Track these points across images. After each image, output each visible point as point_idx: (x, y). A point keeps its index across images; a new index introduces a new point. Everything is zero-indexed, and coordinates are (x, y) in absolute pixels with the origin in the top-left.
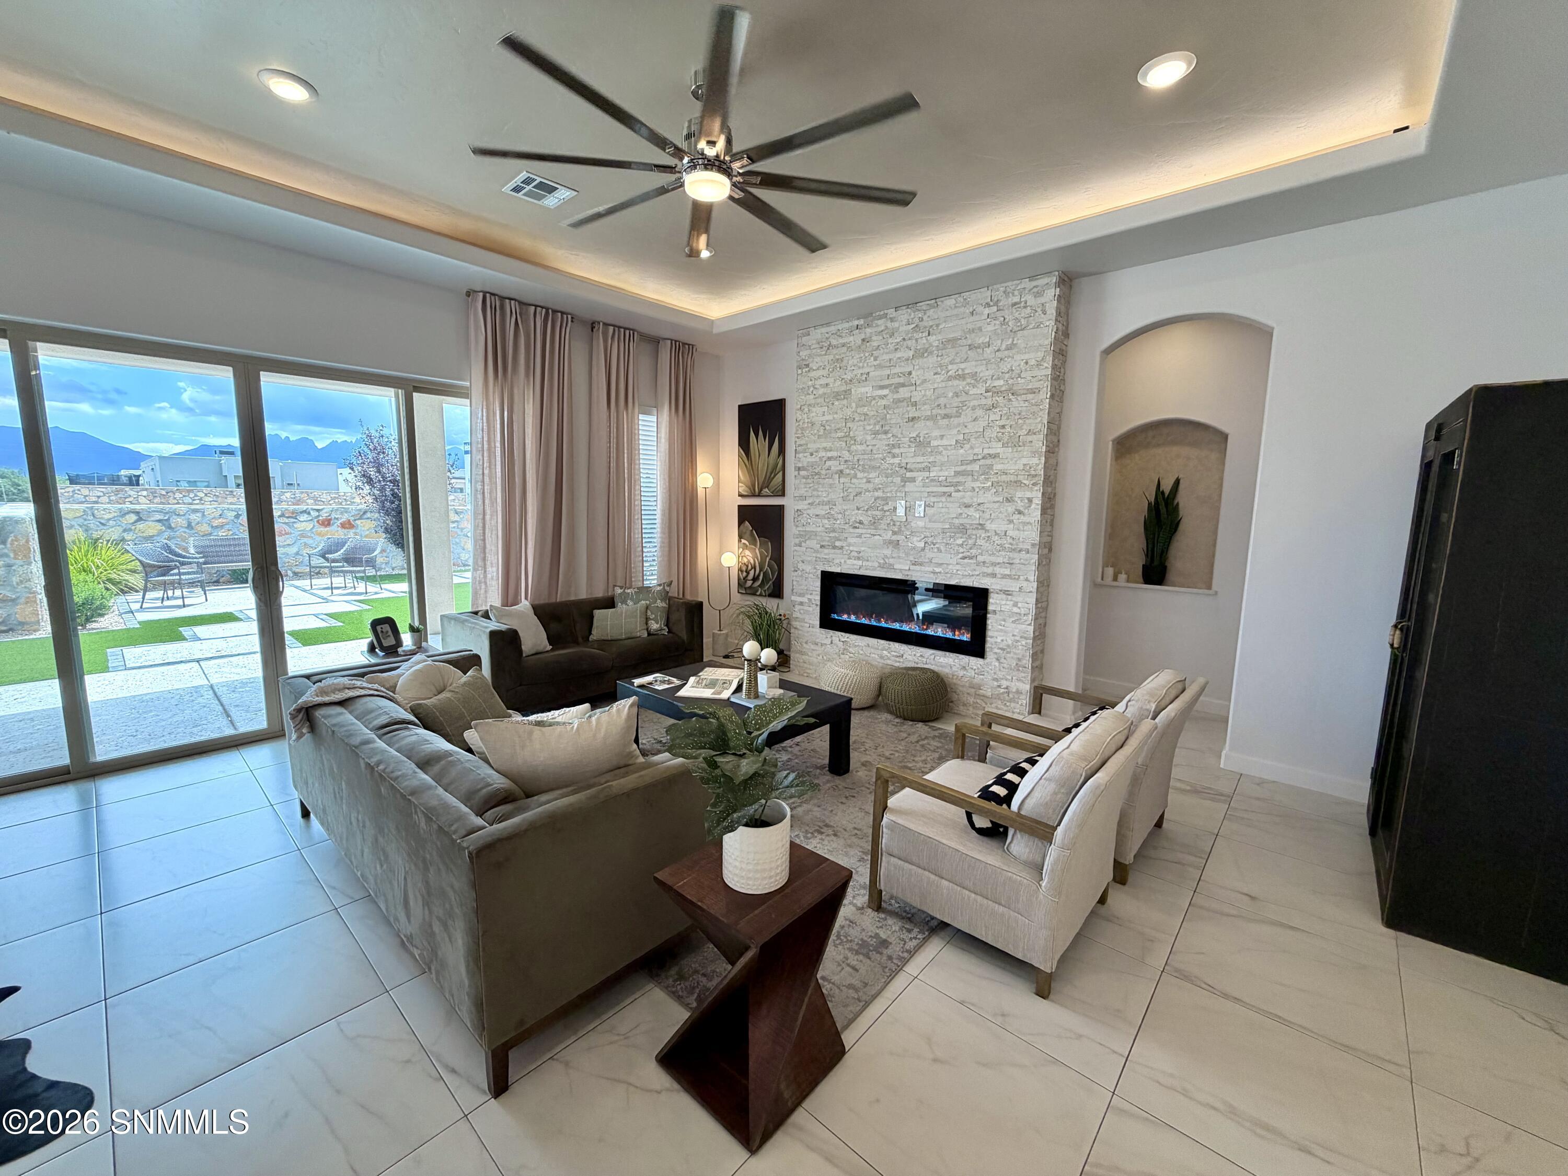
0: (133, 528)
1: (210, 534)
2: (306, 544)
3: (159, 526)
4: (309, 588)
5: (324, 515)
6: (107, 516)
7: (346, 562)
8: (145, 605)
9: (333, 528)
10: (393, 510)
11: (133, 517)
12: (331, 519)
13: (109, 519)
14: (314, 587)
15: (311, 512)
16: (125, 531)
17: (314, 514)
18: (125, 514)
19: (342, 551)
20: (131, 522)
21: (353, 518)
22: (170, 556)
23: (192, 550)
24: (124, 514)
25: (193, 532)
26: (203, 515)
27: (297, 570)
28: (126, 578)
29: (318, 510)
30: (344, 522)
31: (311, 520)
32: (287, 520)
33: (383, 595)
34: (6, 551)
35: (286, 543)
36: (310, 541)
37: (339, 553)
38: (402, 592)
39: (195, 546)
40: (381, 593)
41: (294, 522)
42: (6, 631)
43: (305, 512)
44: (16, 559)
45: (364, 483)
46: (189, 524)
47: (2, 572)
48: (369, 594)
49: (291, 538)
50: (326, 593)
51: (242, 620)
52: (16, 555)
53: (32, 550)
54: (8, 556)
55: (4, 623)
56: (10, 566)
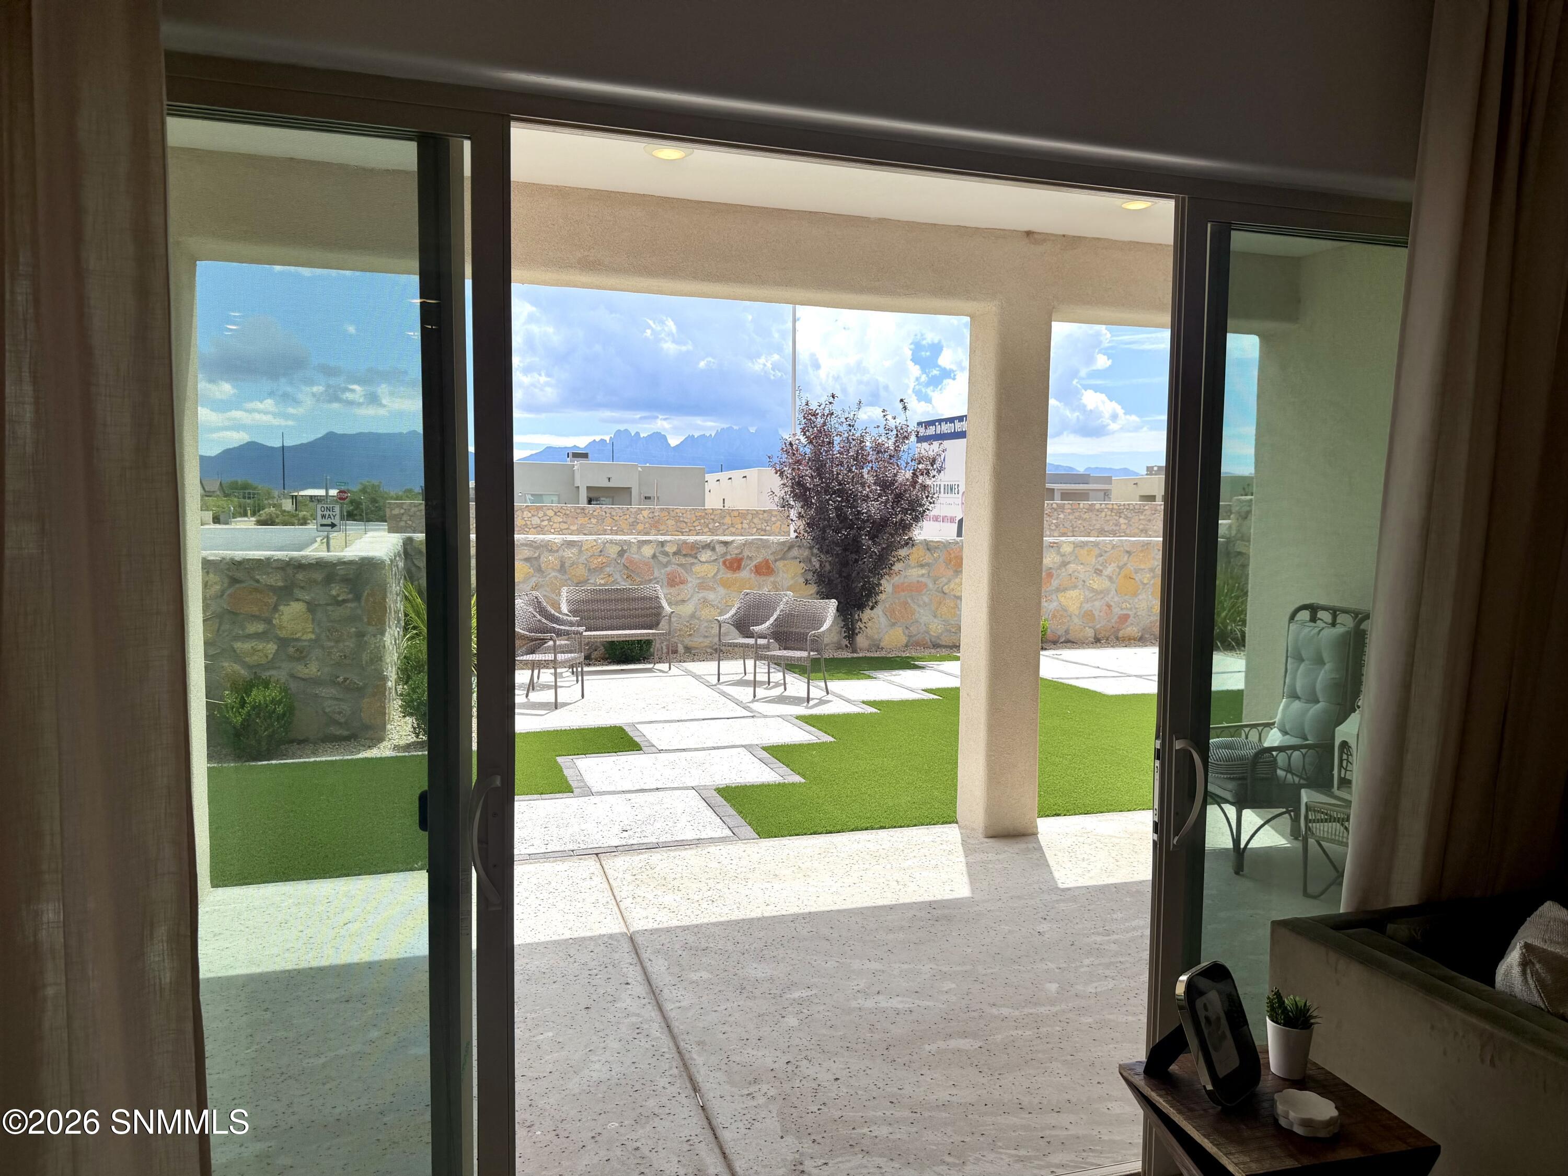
1: (586, 582)
2: (706, 600)
4: (714, 680)
5: (733, 551)
7: (776, 640)
9: (745, 574)
10: (837, 544)
12: (742, 559)
14: (722, 679)
15: (717, 547)
17: (720, 549)
19: (772, 620)
21: (771, 558)
22: (544, 620)
23: (565, 608)
25: (566, 577)
26: (581, 552)
27: (690, 644)
29: (726, 543)
30: (760, 563)
31: (715, 560)
32: (683, 560)
33: (835, 707)
34: (359, 612)
35: (679, 598)
36: (711, 596)
37: (768, 624)
38: (864, 702)
39: (568, 601)
40: (829, 701)
41: (693, 564)
42: (347, 739)
43: (709, 546)
44: (369, 624)
45: (796, 497)
46: (562, 565)
47: (351, 644)
48: (811, 703)
49: (688, 589)
50: (745, 693)
51: (641, 749)
52: (370, 618)
53: (388, 611)
54: (360, 620)
55: (345, 724)
56: (362, 635)
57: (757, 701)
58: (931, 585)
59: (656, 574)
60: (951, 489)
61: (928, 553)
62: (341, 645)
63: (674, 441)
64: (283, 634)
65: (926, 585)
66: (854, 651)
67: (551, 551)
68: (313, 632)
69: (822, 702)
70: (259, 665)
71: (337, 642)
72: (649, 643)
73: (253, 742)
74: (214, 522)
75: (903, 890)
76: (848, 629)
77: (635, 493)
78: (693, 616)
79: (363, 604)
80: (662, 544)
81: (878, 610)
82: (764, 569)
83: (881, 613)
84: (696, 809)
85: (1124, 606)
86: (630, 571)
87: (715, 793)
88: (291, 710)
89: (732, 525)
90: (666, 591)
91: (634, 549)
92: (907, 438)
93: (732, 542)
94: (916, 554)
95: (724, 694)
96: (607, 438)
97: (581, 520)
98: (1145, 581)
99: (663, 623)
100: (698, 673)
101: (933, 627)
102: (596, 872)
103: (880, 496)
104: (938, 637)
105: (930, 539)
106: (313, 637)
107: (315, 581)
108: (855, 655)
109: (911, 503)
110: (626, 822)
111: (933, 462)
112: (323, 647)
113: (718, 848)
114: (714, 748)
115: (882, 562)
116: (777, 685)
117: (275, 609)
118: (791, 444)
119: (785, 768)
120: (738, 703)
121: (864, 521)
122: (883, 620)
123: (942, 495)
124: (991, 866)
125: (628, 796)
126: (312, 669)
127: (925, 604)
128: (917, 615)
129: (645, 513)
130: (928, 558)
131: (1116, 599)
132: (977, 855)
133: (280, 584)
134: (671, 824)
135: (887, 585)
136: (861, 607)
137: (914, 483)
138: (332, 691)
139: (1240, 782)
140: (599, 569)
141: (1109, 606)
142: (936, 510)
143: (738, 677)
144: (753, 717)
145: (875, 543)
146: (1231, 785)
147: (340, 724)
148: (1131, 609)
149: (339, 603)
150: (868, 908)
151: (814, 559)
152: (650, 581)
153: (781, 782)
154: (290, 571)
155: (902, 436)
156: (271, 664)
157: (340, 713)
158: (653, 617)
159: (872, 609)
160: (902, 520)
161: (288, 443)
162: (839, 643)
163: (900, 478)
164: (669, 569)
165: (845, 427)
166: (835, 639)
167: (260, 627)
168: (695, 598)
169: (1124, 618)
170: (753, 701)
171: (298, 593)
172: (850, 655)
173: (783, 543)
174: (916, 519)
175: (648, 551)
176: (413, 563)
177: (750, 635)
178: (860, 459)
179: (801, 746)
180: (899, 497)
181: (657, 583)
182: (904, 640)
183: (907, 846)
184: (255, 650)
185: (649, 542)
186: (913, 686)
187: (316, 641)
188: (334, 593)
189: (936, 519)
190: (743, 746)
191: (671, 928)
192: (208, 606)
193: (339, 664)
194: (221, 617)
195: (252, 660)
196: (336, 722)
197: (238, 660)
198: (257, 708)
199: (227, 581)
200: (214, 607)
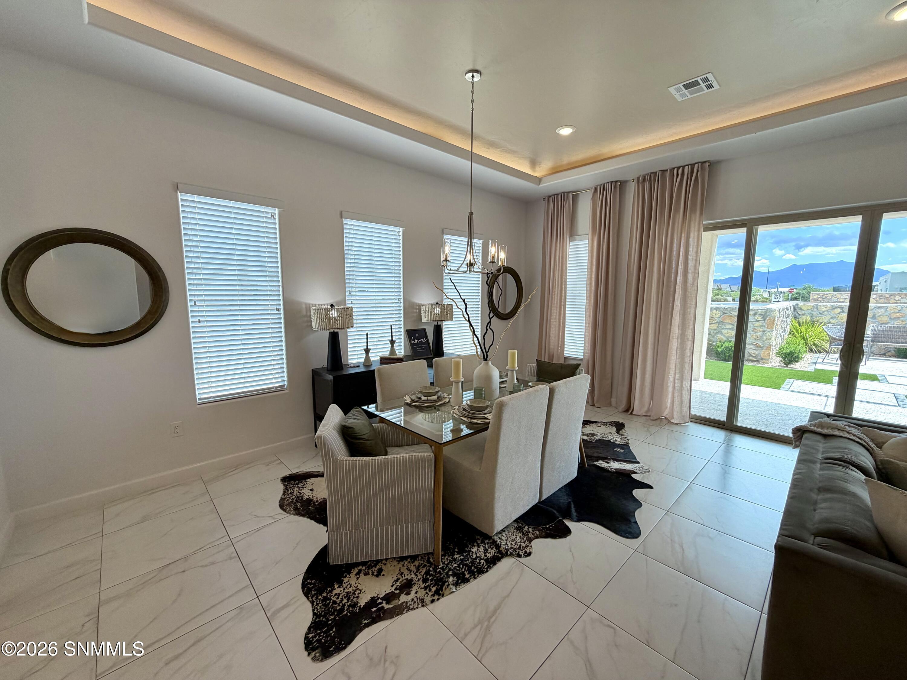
0: (837, 316)
6: (823, 310)
8: (825, 361)
11: (839, 310)
13: (824, 311)
16: (832, 318)
18: (835, 308)
20: (837, 313)
24: (833, 308)
28: (824, 345)
34: (764, 324)
42: (755, 361)
46: (874, 316)
47: (760, 333)
51: (879, 381)
52: (768, 326)
53: (775, 325)
54: (765, 327)
55: (755, 357)
56: (764, 331)
62: (757, 334)
70: (729, 337)
71: (755, 332)
73: (723, 356)
74: (733, 301)
79: (766, 322)
138: (752, 347)
140: (897, 318)
147: (753, 357)
149: (758, 321)
157: (754, 353)
161: (771, 270)
167: (730, 326)
176: (797, 313)
184: (728, 333)
188: (756, 318)
192: (716, 320)
193: (755, 339)
194: (719, 323)
195: (727, 335)
196: (752, 356)
197: (722, 334)
198: (726, 347)
199: (722, 313)
200: (717, 320)
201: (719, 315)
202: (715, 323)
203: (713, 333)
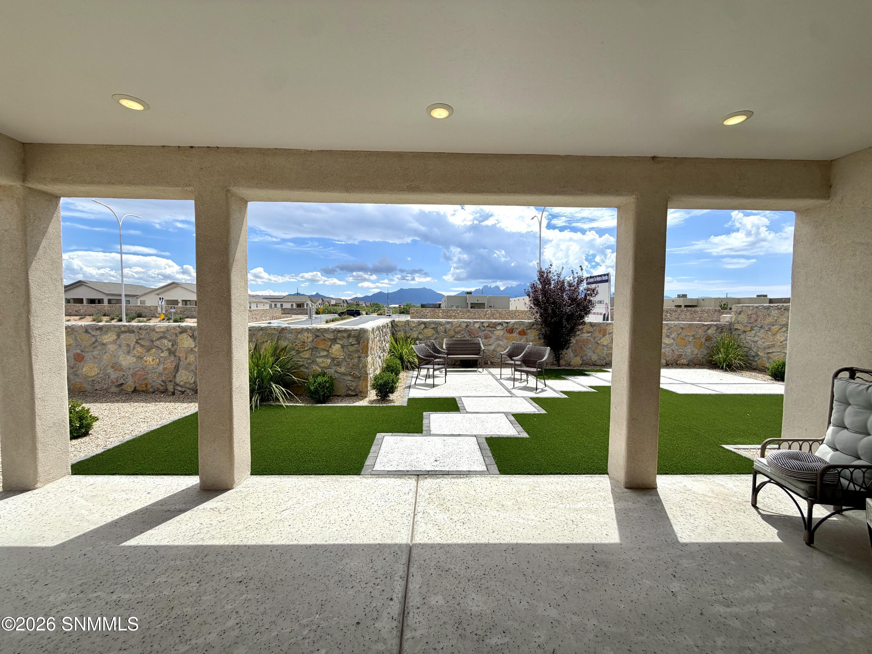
0: (423, 332)
1: (454, 337)
2: (499, 344)
3: (433, 331)
4: (499, 377)
5: (510, 326)
6: (412, 326)
7: (523, 363)
8: (417, 382)
9: (514, 335)
10: (552, 324)
11: (423, 326)
12: (513, 329)
13: (414, 327)
14: (502, 377)
16: (419, 333)
17: (505, 325)
19: (522, 354)
21: (525, 328)
23: (444, 347)
24: (419, 324)
25: (447, 335)
26: (452, 325)
27: (493, 361)
29: (507, 323)
30: (521, 331)
31: (503, 330)
32: (490, 329)
33: (548, 394)
34: (359, 348)
35: (489, 343)
36: (501, 343)
37: (520, 356)
38: (562, 392)
39: (446, 344)
40: (546, 390)
41: (494, 331)
42: (354, 396)
43: (501, 324)
44: (362, 353)
45: (535, 305)
46: (445, 330)
47: (356, 360)
48: (538, 391)
49: (492, 341)
50: (509, 384)
51: (459, 411)
52: (363, 351)
53: (369, 348)
54: (359, 351)
55: (354, 390)
56: (360, 357)
57: (515, 388)
58: (592, 340)
59: (480, 334)
60: (600, 302)
61: (591, 328)
62: (352, 361)
63: (502, 289)
64: (333, 356)
65: (590, 340)
66: (559, 366)
67: (441, 325)
68: (343, 355)
69: (543, 391)
70: (324, 367)
71: (351, 359)
72: (477, 361)
73: (317, 397)
75: (576, 530)
76: (556, 357)
77: (486, 305)
78: (494, 350)
79: (360, 346)
80: (483, 323)
81: (570, 350)
82: (523, 333)
83: (570, 351)
84: (473, 450)
85: (680, 350)
86: (470, 333)
87: (484, 440)
88: (332, 385)
89: (519, 315)
90: (483, 340)
91: (472, 325)
92: (582, 281)
93: (510, 322)
94: (586, 328)
95: (502, 384)
96: (481, 288)
97: (468, 314)
98: (690, 340)
99: (482, 353)
100: (494, 373)
101: (593, 357)
102: (413, 489)
103: (571, 304)
104: (595, 361)
105: (592, 321)
106: (343, 357)
107: (344, 337)
108: (559, 368)
109: (584, 307)
110: (438, 455)
111: (593, 291)
112: (346, 361)
113: (477, 479)
114: (491, 413)
115: (572, 331)
116: (525, 381)
117: (330, 347)
118: (534, 284)
119: (521, 428)
120: (507, 389)
121: (563, 315)
122: (572, 354)
123: (597, 304)
124: (630, 514)
125: (445, 438)
126: (342, 370)
127: (590, 348)
128: (586, 353)
129: (489, 312)
130: (591, 329)
131: (676, 348)
132: (621, 502)
133: (332, 338)
134: (458, 458)
135: (573, 340)
136: (562, 349)
137: (585, 299)
138: (350, 378)
139: (810, 485)
140: (459, 332)
141: (673, 351)
142: (594, 310)
143: (509, 376)
144: (511, 397)
145: (568, 324)
146: (803, 486)
148: (683, 352)
149: (352, 345)
150: (552, 544)
151: (543, 329)
152: (478, 337)
153: (517, 436)
154: (336, 333)
155: (580, 281)
156: (329, 367)
157: (352, 386)
158: (477, 350)
159: (567, 349)
160: (580, 314)
162: (553, 362)
163: (579, 297)
164: (485, 332)
165: (556, 277)
166: (551, 361)
167: (325, 353)
168: (495, 344)
169: (681, 355)
170: (512, 389)
171: (338, 341)
172: (557, 368)
173: (530, 323)
174: (586, 314)
175: (477, 325)
176: (394, 329)
177: (513, 360)
178: (562, 289)
179: (530, 415)
180: (578, 305)
181: (480, 337)
182: (581, 362)
183: (579, 490)
184: (323, 362)
185: (478, 322)
186: (584, 384)
187: (344, 359)
188: (350, 341)
189: (594, 314)
190: (503, 413)
191: (434, 544)
192: (308, 345)
193: (352, 368)
194: (312, 349)
195: (322, 365)
196: (351, 390)
197: (318, 365)
198: (320, 384)
199: (314, 336)
200: (310, 346)
201: (311, 338)
202: (307, 350)
203: (307, 363)
